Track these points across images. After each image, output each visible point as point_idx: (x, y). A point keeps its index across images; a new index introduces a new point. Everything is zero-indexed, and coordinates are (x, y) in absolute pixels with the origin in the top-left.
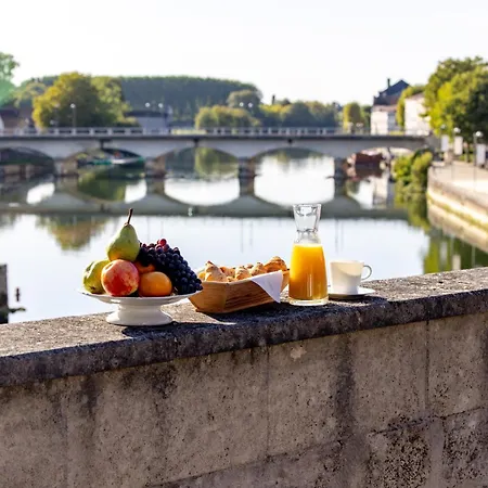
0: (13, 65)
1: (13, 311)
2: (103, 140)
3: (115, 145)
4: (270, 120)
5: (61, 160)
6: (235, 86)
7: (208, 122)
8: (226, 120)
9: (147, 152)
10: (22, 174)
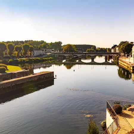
0: (61, 43)
1: (55, 78)
2: (72, 54)
3: (74, 54)
4: (97, 51)
5: (67, 56)
6: (93, 46)
7: (88, 51)
8: (91, 51)
9: (79, 55)
10: (61, 58)
